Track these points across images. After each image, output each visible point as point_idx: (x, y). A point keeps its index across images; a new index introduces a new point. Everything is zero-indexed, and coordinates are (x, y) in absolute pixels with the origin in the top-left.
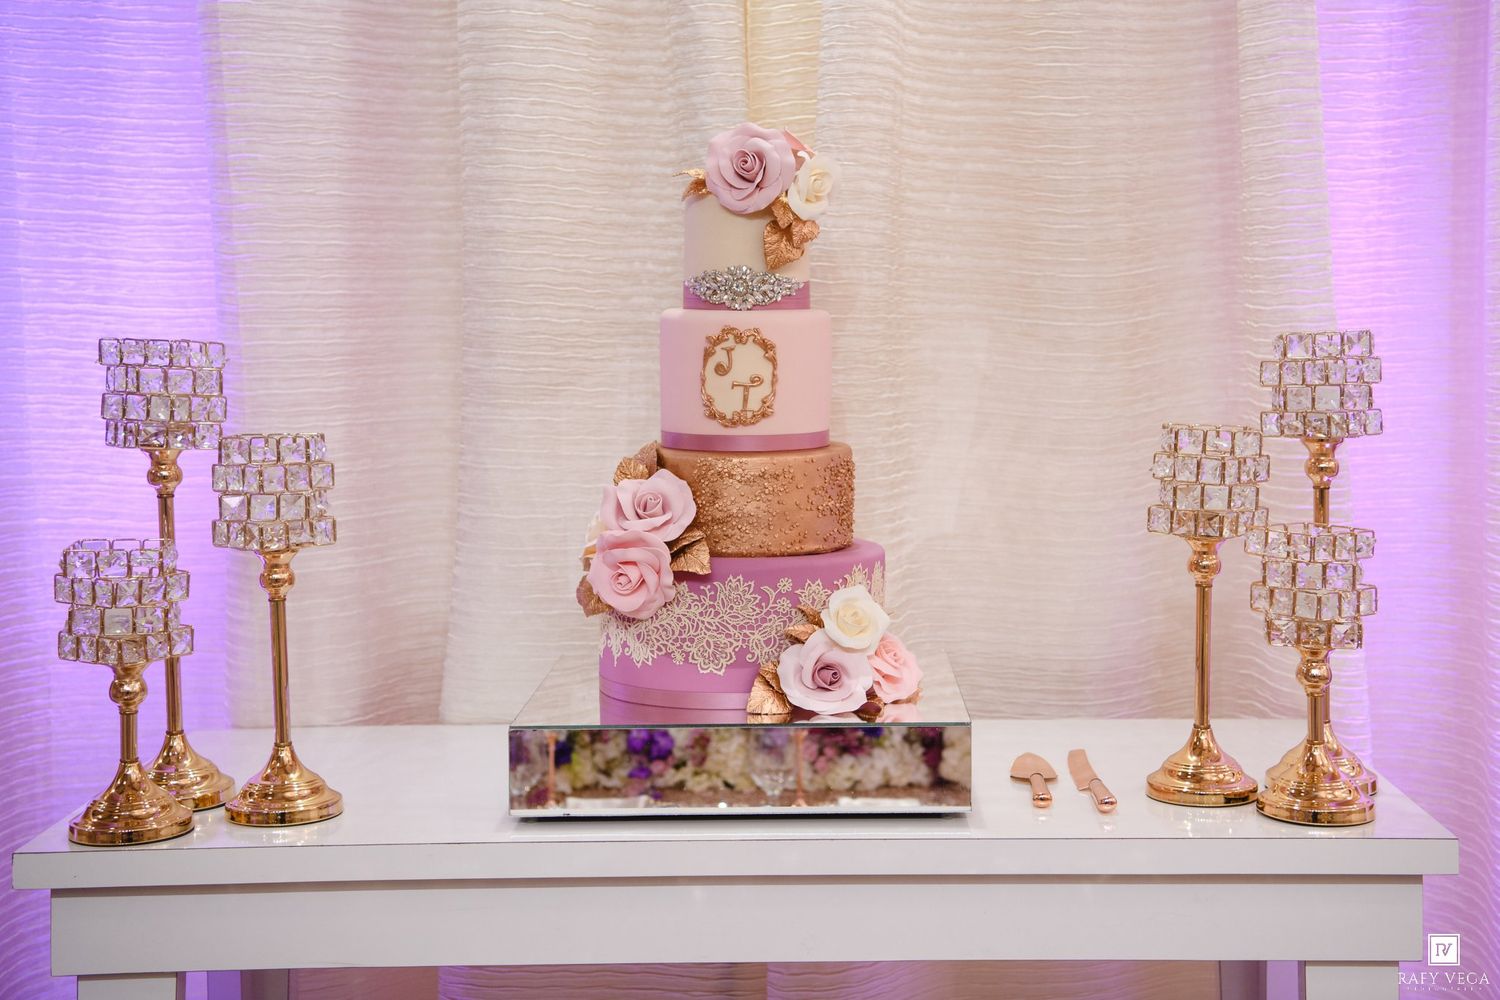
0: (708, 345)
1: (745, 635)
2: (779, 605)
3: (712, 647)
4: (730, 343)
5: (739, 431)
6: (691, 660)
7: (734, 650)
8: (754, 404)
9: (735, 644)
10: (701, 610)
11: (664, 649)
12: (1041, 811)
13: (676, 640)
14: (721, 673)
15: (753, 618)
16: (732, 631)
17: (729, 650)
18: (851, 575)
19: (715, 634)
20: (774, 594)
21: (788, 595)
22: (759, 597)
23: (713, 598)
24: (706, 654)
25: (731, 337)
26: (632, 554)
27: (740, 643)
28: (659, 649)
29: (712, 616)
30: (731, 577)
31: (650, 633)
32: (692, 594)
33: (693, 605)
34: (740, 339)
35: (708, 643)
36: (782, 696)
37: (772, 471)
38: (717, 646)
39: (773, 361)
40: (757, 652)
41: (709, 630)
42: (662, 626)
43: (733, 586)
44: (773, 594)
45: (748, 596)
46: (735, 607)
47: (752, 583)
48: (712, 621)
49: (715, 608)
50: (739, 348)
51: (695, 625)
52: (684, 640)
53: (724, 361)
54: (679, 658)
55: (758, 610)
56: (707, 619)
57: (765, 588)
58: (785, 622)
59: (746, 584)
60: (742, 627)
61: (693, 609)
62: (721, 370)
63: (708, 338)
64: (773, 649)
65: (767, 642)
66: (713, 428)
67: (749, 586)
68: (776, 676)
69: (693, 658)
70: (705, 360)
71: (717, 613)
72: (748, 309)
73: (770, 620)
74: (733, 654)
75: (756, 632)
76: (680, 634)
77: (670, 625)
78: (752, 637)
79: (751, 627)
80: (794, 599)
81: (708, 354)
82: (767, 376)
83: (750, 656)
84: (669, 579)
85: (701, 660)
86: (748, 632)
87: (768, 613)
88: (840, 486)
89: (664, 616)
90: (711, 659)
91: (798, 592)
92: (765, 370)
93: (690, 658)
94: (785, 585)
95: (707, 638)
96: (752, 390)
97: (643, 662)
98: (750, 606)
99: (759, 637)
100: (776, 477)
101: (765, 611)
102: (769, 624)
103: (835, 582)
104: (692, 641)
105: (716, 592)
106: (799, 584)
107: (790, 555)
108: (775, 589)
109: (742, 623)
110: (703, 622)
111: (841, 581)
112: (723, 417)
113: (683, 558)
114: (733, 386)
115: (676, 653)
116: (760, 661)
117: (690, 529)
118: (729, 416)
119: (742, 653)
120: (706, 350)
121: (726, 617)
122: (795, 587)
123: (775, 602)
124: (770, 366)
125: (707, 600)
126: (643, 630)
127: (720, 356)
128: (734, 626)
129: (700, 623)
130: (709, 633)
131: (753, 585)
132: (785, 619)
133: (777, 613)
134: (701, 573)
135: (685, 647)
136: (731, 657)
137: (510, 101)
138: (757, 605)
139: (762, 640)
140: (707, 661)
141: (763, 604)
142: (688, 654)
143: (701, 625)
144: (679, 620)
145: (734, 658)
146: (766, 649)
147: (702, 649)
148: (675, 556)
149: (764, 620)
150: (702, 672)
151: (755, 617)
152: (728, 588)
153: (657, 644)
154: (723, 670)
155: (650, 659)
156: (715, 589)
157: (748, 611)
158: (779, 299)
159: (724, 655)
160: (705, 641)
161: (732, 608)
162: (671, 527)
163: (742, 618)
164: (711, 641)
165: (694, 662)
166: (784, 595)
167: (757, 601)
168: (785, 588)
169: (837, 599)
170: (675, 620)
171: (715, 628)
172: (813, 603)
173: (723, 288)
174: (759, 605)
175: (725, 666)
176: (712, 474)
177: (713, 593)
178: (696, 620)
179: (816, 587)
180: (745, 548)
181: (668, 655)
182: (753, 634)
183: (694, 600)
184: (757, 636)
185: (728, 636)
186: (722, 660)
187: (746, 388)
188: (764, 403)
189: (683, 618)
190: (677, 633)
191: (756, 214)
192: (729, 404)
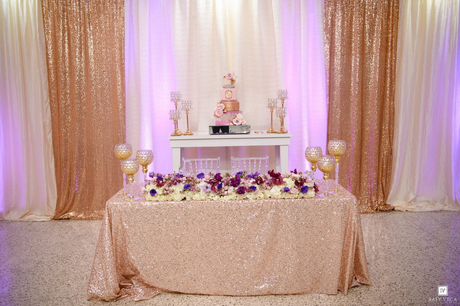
5: (229, 100)
8: (230, 97)
16: (229, 118)
18: (239, 113)
21: (234, 114)
26: (219, 111)
28: (222, 120)
32: (225, 114)
36: (233, 123)
37: (230, 103)
42: (222, 118)
43: (229, 114)
50: (229, 92)
54: (224, 120)
58: (233, 117)
65: (232, 119)
66: (226, 99)
71: (227, 116)
72: (229, 88)
81: (226, 92)
84: (222, 113)
97: (220, 121)
117: (224, 108)
119: (229, 120)
120: (225, 92)
123: (232, 115)
126: (220, 118)
127: (227, 93)
134: (226, 112)
144: (224, 117)
148: (223, 111)
154: (227, 121)
157: (230, 116)
158: (232, 87)
164: (227, 119)
173: (227, 86)
176: (226, 104)
177: (227, 114)
179: (236, 114)
180: (229, 110)
191: (230, 79)
192: (228, 97)
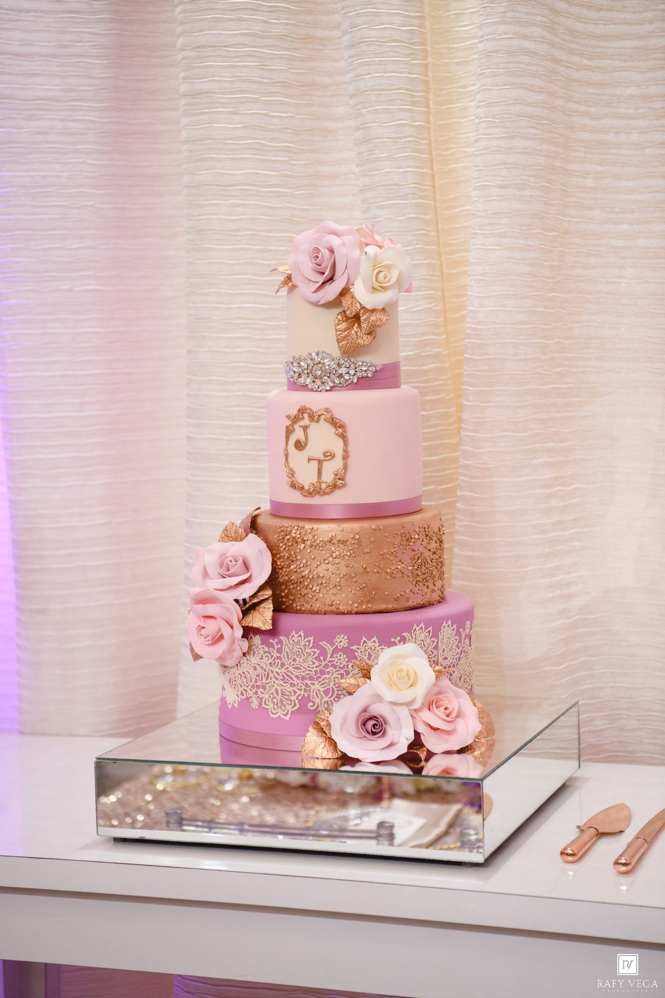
0: (288, 423)
1: (307, 685)
2: (336, 660)
3: (280, 694)
4: (306, 421)
5: (317, 500)
6: (264, 705)
7: (297, 698)
8: (328, 477)
9: (299, 692)
10: (271, 661)
11: (245, 693)
12: (570, 866)
13: (253, 687)
14: (287, 718)
15: (313, 670)
16: (296, 681)
17: (294, 698)
18: (410, 633)
19: (282, 683)
20: (332, 649)
21: (343, 650)
22: (318, 652)
23: (279, 651)
24: (275, 701)
25: (306, 415)
26: (211, 609)
27: (302, 692)
28: (242, 694)
29: (279, 667)
30: (294, 633)
31: (236, 679)
32: (264, 646)
33: (264, 656)
34: (314, 417)
35: (276, 690)
36: (333, 744)
37: (339, 537)
38: (283, 694)
39: (343, 437)
40: (317, 701)
41: (277, 679)
42: (243, 673)
43: (296, 640)
44: (330, 649)
45: (308, 650)
46: (298, 659)
47: (312, 639)
48: (279, 671)
49: (281, 660)
50: (313, 426)
51: (266, 673)
52: (258, 687)
53: (302, 438)
54: (255, 704)
55: (317, 663)
56: (275, 669)
57: (323, 643)
58: (342, 675)
59: (306, 639)
60: (304, 678)
61: (265, 659)
62: (299, 446)
63: (288, 417)
64: (332, 699)
65: (326, 692)
66: (296, 498)
67: (309, 641)
68: (329, 725)
69: (266, 704)
70: (287, 438)
71: (283, 665)
72: (327, 391)
73: (329, 672)
74: (297, 701)
75: (316, 682)
76: (256, 682)
77: (249, 673)
78: (313, 687)
79: (311, 678)
80: (351, 655)
81: (289, 431)
82: (339, 451)
83: (311, 704)
84: (239, 632)
85: (271, 705)
86: (309, 682)
87: (326, 666)
88: (413, 550)
89: (245, 665)
90: (279, 705)
91: (354, 647)
92: (337, 446)
93: (263, 703)
94: (342, 641)
95: (276, 686)
96: (325, 463)
97: (232, 704)
98: (310, 659)
99: (319, 688)
100: (343, 542)
101: (323, 664)
102: (327, 676)
103: (393, 640)
104: (264, 688)
105: (282, 645)
106: (354, 639)
107: (357, 613)
108: (332, 644)
109: (303, 674)
110: (272, 672)
111: (399, 638)
112: (302, 488)
113: (251, 615)
114: (309, 460)
115: (253, 698)
116: (320, 709)
117: (262, 588)
118: (306, 487)
119: (304, 701)
120: (287, 428)
121: (290, 668)
122: (350, 644)
123: (332, 656)
124: (340, 442)
125: (275, 652)
126: (233, 676)
127: (298, 434)
128: (296, 676)
129: (270, 672)
130: (277, 682)
131: (312, 641)
132: (342, 671)
133: (333, 666)
134: (264, 629)
135: (259, 693)
136: (295, 705)
137: (215, 204)
138: (316, 659)
139: (322, 690)
140: (276, 707)
141: (322, 658)
142: (261, 699)
143: (271, 674)
144: (255, 669)
145: (298, 706)
146: (326, 699)
147: (272, 696)
148: (245, 613)
149: (323, 672)
150: (272, 716)
151: (315, 669)
152: (291, 642)
153: (241, 689)
154: (289, 716)
155: (237, 702)
156: (280, 642)
157: (308, 664)
158: (355, 381)
159: (289, 702)
160: (274, 688)
161: (295, 660)
162: (246, 585)
163: (303, 669)
164: (279, 688)
165: (266, 707)
166: (342, 650)
167: (316, 655)
168: (342, 644)
169: (386, 655)
170: (252, 668)
171: (282, 678)
172: (369, 658)
173: (306, 372)
174: (317, 658)
175: (290, 712)
176: (288, 540)
177: (279, 646)
178: (267, 670)
179: (372, 643)
180: (317, 606)
181: (248, 699)
182: (313, 684)
183: (265, 652)
184: (317, 686)
185: (292, 685)
186: (289, 707)
187: (320, 462)
188: (336, 475)
189: (258, 667)
190: (254, 680)
191: (329, 305)
192: (307, 476)
